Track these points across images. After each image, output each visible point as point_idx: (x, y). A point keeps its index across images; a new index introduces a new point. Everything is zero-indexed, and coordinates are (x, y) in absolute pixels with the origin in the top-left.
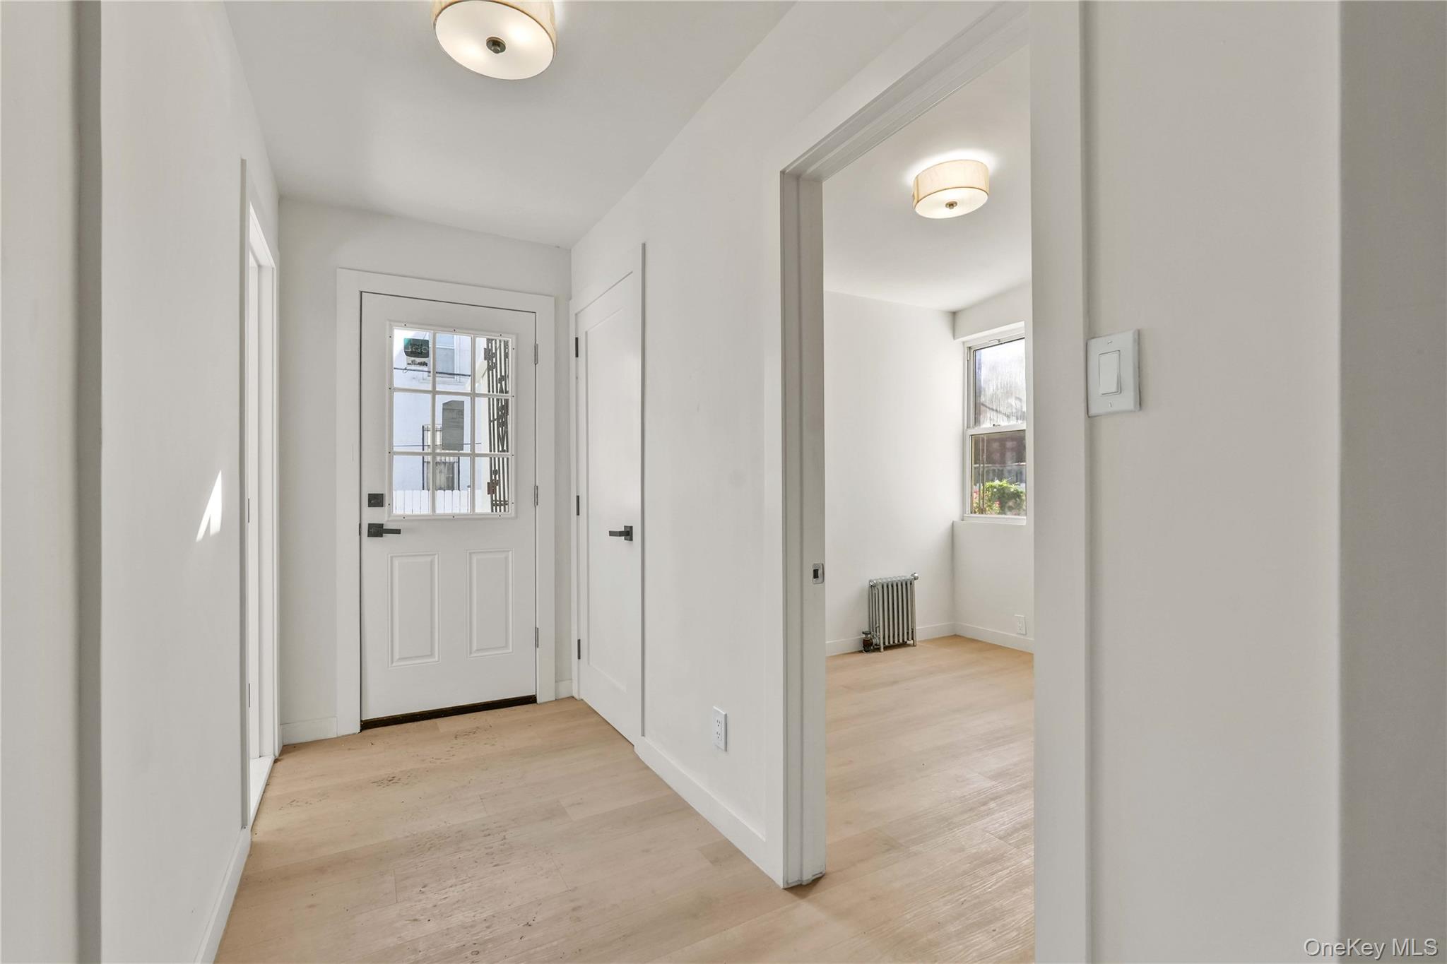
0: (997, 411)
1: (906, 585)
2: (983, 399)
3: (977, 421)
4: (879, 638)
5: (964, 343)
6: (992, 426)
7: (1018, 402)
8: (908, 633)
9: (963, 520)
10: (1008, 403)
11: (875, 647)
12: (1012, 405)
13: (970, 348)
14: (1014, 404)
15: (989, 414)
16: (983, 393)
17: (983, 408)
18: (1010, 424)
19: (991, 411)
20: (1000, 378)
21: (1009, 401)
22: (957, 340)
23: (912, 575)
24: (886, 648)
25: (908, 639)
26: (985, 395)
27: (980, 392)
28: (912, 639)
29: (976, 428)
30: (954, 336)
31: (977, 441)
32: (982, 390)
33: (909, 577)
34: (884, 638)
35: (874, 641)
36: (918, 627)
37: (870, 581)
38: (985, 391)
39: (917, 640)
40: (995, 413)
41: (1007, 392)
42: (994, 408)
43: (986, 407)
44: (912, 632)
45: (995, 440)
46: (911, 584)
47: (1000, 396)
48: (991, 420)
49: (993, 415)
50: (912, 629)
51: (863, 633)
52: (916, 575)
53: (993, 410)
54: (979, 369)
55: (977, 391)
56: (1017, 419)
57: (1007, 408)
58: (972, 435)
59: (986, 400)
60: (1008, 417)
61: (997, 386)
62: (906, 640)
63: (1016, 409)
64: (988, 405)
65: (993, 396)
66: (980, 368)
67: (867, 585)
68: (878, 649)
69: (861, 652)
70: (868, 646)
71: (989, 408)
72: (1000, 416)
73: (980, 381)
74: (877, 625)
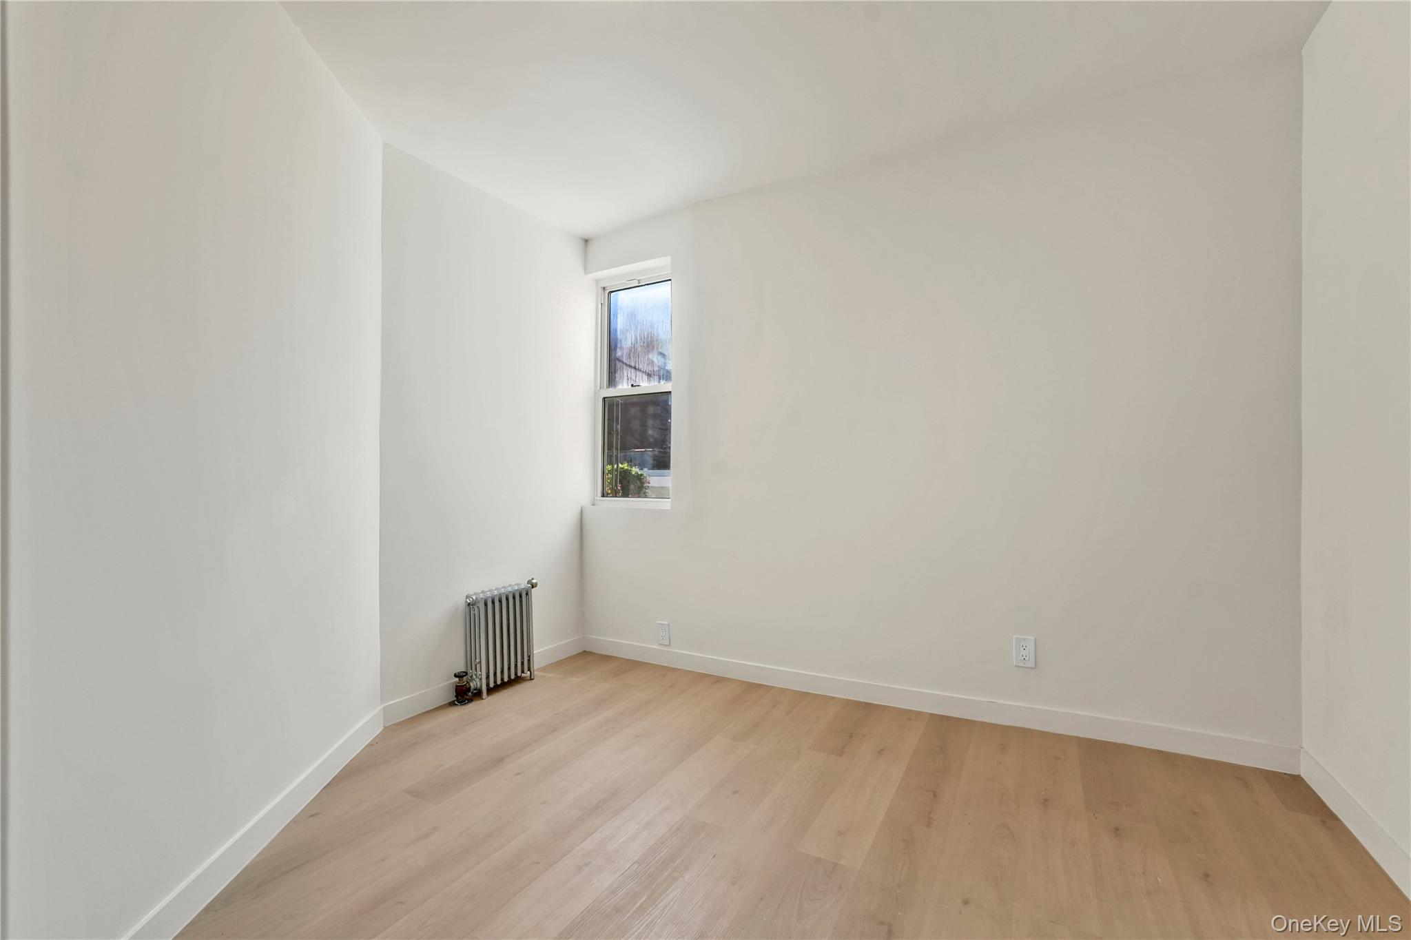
0: (635, 368)
1: (521, 596)
2: (619, 353)
3: (612, 382)
4: (481, 679)
5: (597, 281)
6: (630, 386)
7: (660, 358)
8: (523, 663)
9: (594, 505)
10: (648, 358)
11: (475, 691)
12: (652, 362)
13: (604, 288)
14: (655, 360)
15: (627, 372)
16: (619, 345)
17: (619, 365)
18: (651, 385)
19: (630, 369)
20: (639, 327)
21: (650, 356)
22: (589, 276)
23: (529, 582)
24: (490, 691)
25: (523, 672)
26: (622, 348)
27: (616, 346)
28: (529, 670)
29: (610, 389)
30: (586, 271)
31: (610, 405)
32: (619, 342)
33: (524, 585)
34: (488, 677)
35: (472, 685)
36: (537, 651)
37: (467, 597)
38: (621, 341)
39: (535, 668)
40: (633, 370)
41: (648, 346)
42: (633, 365)
43: (623, 362)
44: (529, 660)
45: (634, 404)
46: (527, 594)
47: (639, 349)
48: (628, 379)
49: (631, 372)
50: (529, 656)
51: (456, 676)
52: (534, 581)
53: (631, 367)
54: (614, 315)
55: (612, 345)
56: (660, 379)
57: (648, 364)
58: (604, 398)
59: (622, 356)
60: (649, 375)
61: (636, 338)
62: (519, 674)
63: (659, 367)
64: (625, 361)
65: (631, 351)
66: (616, 315)
67: (461, 601)
68: (478, 694)
69: (452, 704)
70: (464, 694)
71: (626, 364)
72: (639, 374)
73: (616, 330)
74: (478, 660)
